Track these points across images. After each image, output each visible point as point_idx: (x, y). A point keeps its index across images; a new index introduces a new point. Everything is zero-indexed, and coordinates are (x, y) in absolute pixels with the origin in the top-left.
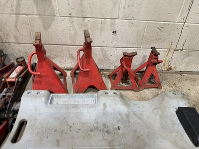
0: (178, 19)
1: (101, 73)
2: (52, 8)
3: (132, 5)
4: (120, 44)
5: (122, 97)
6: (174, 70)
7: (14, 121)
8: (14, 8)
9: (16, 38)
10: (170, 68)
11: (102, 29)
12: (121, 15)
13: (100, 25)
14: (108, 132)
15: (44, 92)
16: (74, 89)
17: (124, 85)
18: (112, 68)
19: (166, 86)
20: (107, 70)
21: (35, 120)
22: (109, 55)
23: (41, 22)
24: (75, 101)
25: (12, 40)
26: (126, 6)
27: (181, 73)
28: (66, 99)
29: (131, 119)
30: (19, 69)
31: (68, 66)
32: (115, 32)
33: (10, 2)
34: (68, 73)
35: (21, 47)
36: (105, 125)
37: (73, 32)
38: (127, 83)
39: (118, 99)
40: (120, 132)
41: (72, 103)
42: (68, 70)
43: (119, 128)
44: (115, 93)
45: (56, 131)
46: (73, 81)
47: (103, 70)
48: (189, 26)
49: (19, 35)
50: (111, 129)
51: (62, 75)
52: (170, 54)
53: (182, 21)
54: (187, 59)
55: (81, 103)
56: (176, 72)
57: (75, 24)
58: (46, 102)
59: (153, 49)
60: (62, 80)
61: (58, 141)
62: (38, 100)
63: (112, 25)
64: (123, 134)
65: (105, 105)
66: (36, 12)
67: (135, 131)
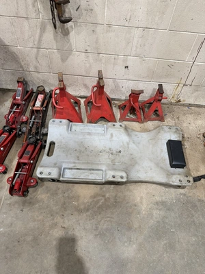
0: (188, 59)
1: (113, 102)
2: (70, 44)
3: (144, 45)
4: (131, 78)
5: (126, 129)
6: (182, 102)
7: (46, 141)
8: (36, 43)
9: (36, 67)
10: (179, 101)
11: (115, 64)
12: (133, 53)
13: (113, 60)
14: (112, 154)
15: (65, 121)
16: (88, 119)
17: (131, 116)
18: (123, 98)
19: (169, 119)
20: (118, 100)
21: (61, 142)
22: (121, 87)
23: (59, 56)
24: (89, 129)
25: (32, 69)
26: (139, 46)
27: (190, 105)
28: (82, 128)
29: (130, 146)
30: (40, 97)
31: (82, 94)
32: (127, 67)
33: (32, 38)
34: (82, 101)
35: (40, 76)
36: (110, 149)
37: (88, 65)
38: (134, 114)
39: (122, 130)
40: (121, 154)
41: (87, 131)
42: (82, 97)
43: (120, 152)
44: (121, 126)
45: (76, 150)
46: (87, 111)
47: (114, 99)
48: (198, 65)
49: (38, 65)
50: (114, 152)
51: (76, 103)
52: (179, 88)
53: (191, 60)
54: (196, 94)
55: (94, 131)
56: (184, 105)
57: (91, 58)
58: (68, 130)
59: (160, 86)
60: (77, 108)
61: (78, 157)
62: (62, 127)
63: (125, 61)
64: (123, 156)
65: (112, 135)
66: (55, 47)
67: (131, 154)
